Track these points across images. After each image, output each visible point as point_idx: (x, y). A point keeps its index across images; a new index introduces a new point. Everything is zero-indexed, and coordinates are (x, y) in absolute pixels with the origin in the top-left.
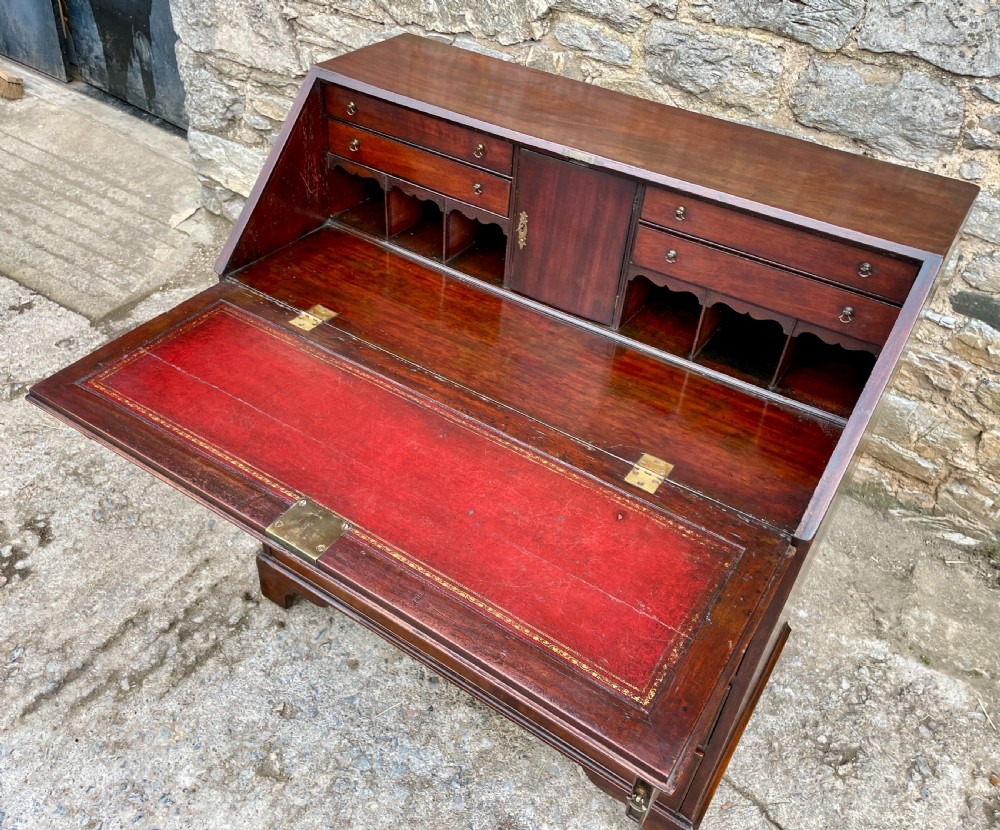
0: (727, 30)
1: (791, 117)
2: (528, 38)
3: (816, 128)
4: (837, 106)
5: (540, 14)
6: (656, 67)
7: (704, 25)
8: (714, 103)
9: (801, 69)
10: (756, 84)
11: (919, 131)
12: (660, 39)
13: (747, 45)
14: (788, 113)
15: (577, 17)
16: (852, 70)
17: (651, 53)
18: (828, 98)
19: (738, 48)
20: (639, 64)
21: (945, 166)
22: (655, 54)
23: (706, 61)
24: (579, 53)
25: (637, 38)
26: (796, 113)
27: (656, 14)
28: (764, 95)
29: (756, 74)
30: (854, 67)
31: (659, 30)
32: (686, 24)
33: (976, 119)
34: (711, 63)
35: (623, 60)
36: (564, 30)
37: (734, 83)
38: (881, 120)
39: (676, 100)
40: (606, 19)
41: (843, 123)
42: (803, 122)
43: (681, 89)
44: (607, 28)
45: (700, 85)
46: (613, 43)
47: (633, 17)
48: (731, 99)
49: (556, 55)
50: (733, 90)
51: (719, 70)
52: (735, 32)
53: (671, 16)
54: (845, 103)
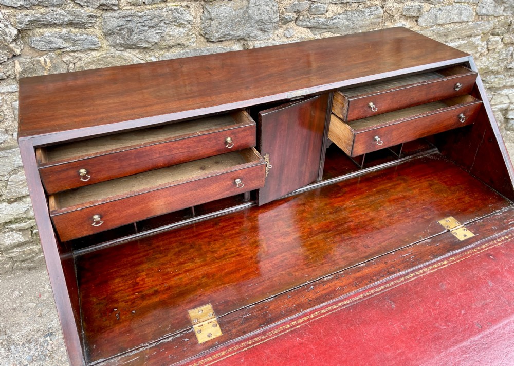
0: (154, 6)
1: (205, 40)
2: (11, 56)
3: (219, 41)
4: (226, 26)
5: (14, 37)
6: (118, 41)
7: (139, 7)
8: (161, 49)
9: (200, 14)
10: (181, 30)
11: (265, 24)
12: (115, 24)
13: (169, 10)
14: (203, 39)
15: (45, 30)
16: (226, 6)
17: (110, 34)
18: (220, 24)
19: (165, 14)
20: (104, 43)
21: (277, 36)
22: (114, 34)
23: (149, 27)
24: (59, 51)
25: (97, 28)
26: (208, 37)
27: (103, 10)
28: (188, 35)
29: (180, 25)
30: (226, 4)
31: (111, 19)
32: (127, 10)
33: (284, 9)
34: (153, 27)
35: (94, 45)
36: (39, 41)
37: (170, 33)
38: (248, 25)
39: (138, 56)
40: (71, 24)
41: (233, 33)
42: (214, 40)
43: (139, 48)
44: (72, 29)
45: (151, 42)
46: (82, 37)
47: (90, 16)
48: (171, 43)
49: (42, 59)
50: (171, 38)
51: (159, 30)
52: (159, 5)
53: (116, 8)
54: (230, 23)
